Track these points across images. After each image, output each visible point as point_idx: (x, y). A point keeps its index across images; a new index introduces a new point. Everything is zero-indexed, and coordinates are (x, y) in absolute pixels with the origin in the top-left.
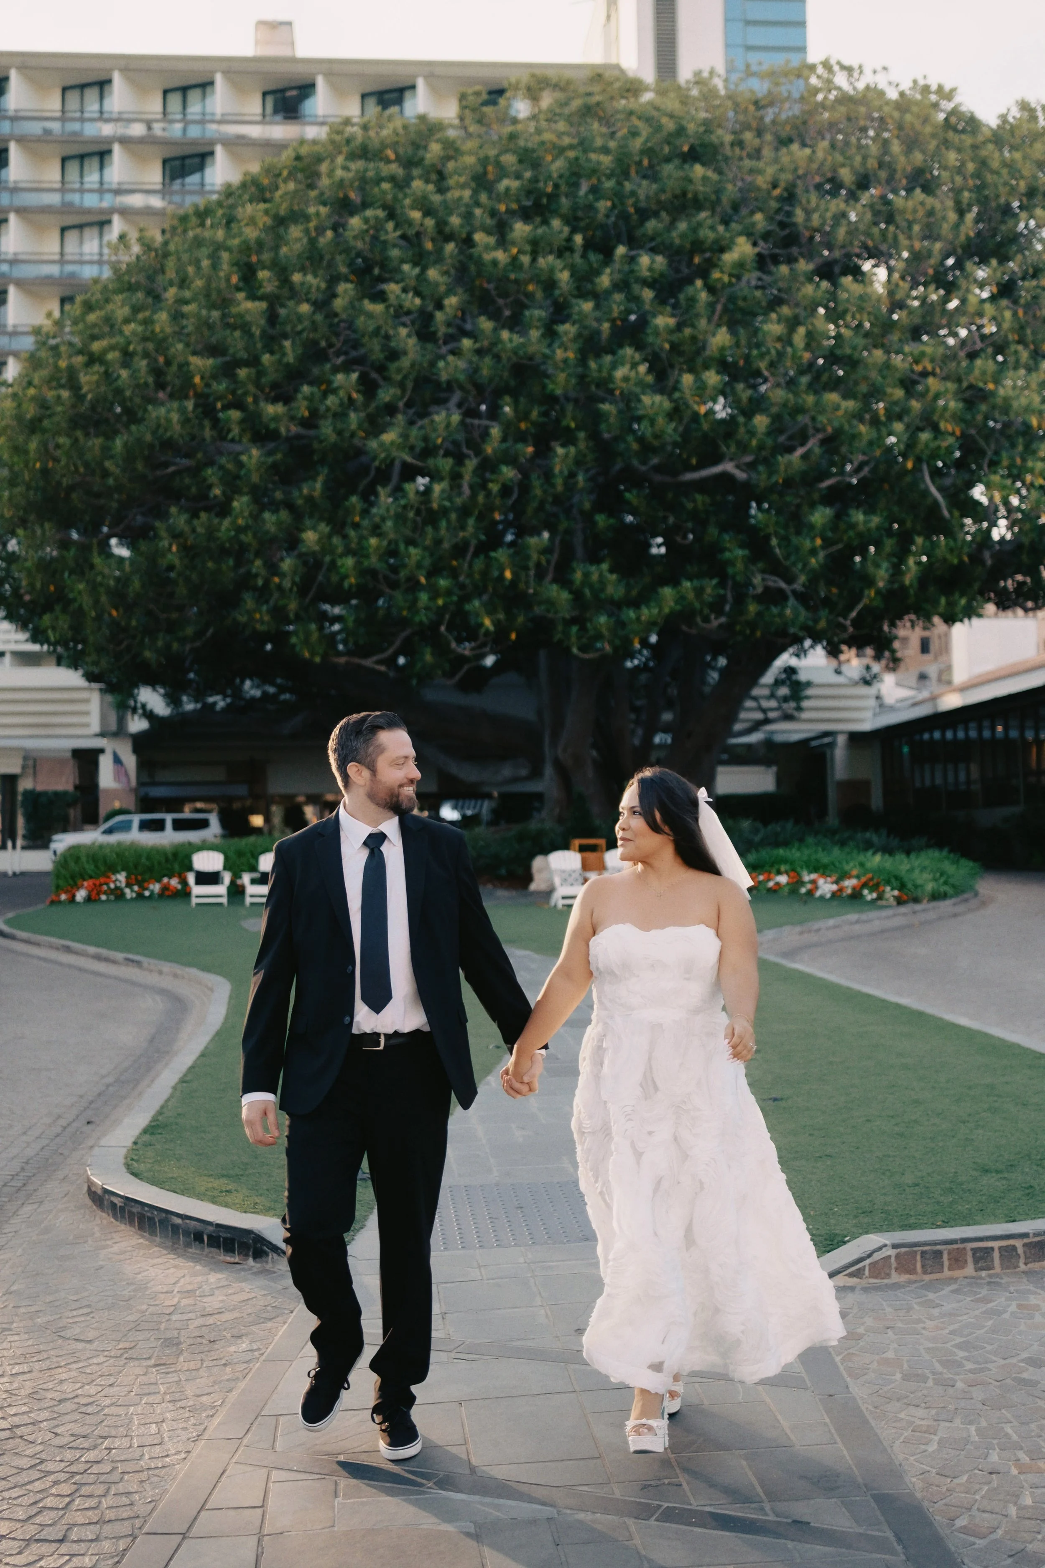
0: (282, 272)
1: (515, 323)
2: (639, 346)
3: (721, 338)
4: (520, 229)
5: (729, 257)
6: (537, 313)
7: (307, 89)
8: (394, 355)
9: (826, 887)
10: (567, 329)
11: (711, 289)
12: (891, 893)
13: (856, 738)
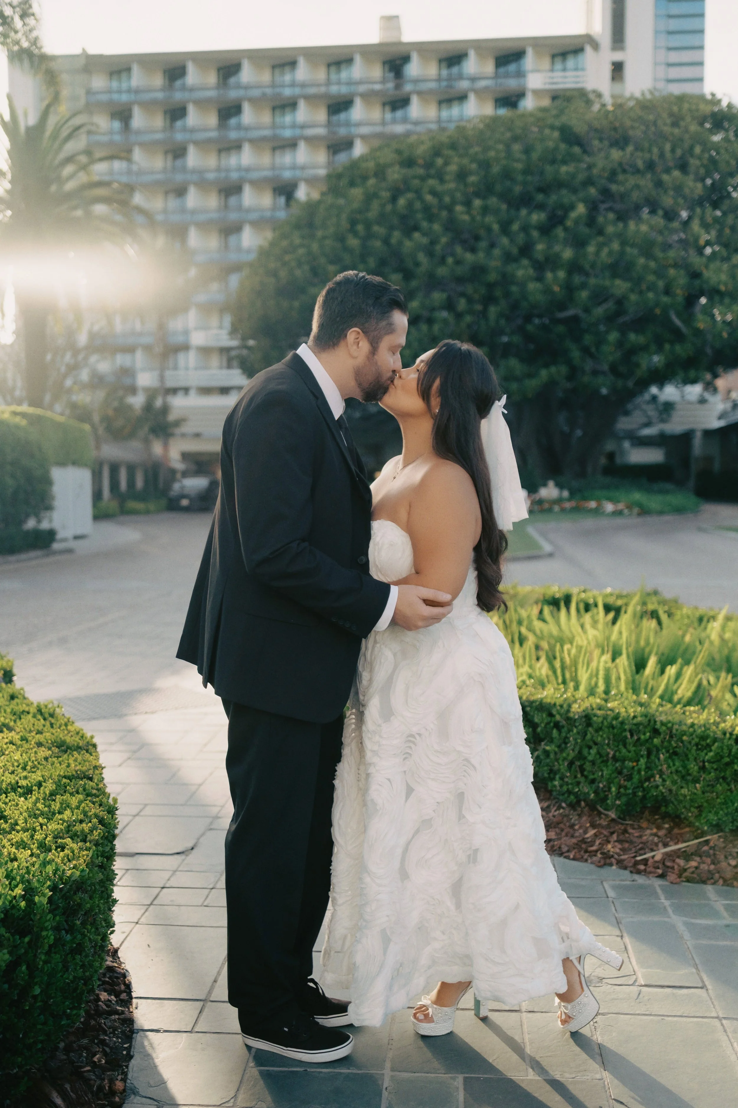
0: (368, 226)
1: (473, 250)
2: (530, 258)
3: (568, 254)
4: (477, 203)
5: (573, 215)
6: (483, 244)
7: (406, 59)
8: (417, 264)
9: (609, 507)
10: (497, 252)
11: (566, 229)
12: (636, 510)
13: (708, 433)
